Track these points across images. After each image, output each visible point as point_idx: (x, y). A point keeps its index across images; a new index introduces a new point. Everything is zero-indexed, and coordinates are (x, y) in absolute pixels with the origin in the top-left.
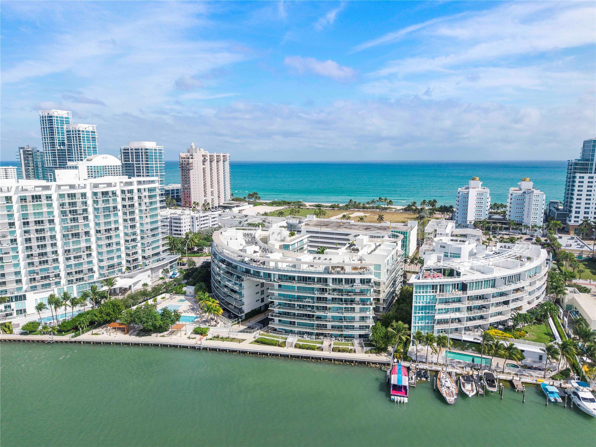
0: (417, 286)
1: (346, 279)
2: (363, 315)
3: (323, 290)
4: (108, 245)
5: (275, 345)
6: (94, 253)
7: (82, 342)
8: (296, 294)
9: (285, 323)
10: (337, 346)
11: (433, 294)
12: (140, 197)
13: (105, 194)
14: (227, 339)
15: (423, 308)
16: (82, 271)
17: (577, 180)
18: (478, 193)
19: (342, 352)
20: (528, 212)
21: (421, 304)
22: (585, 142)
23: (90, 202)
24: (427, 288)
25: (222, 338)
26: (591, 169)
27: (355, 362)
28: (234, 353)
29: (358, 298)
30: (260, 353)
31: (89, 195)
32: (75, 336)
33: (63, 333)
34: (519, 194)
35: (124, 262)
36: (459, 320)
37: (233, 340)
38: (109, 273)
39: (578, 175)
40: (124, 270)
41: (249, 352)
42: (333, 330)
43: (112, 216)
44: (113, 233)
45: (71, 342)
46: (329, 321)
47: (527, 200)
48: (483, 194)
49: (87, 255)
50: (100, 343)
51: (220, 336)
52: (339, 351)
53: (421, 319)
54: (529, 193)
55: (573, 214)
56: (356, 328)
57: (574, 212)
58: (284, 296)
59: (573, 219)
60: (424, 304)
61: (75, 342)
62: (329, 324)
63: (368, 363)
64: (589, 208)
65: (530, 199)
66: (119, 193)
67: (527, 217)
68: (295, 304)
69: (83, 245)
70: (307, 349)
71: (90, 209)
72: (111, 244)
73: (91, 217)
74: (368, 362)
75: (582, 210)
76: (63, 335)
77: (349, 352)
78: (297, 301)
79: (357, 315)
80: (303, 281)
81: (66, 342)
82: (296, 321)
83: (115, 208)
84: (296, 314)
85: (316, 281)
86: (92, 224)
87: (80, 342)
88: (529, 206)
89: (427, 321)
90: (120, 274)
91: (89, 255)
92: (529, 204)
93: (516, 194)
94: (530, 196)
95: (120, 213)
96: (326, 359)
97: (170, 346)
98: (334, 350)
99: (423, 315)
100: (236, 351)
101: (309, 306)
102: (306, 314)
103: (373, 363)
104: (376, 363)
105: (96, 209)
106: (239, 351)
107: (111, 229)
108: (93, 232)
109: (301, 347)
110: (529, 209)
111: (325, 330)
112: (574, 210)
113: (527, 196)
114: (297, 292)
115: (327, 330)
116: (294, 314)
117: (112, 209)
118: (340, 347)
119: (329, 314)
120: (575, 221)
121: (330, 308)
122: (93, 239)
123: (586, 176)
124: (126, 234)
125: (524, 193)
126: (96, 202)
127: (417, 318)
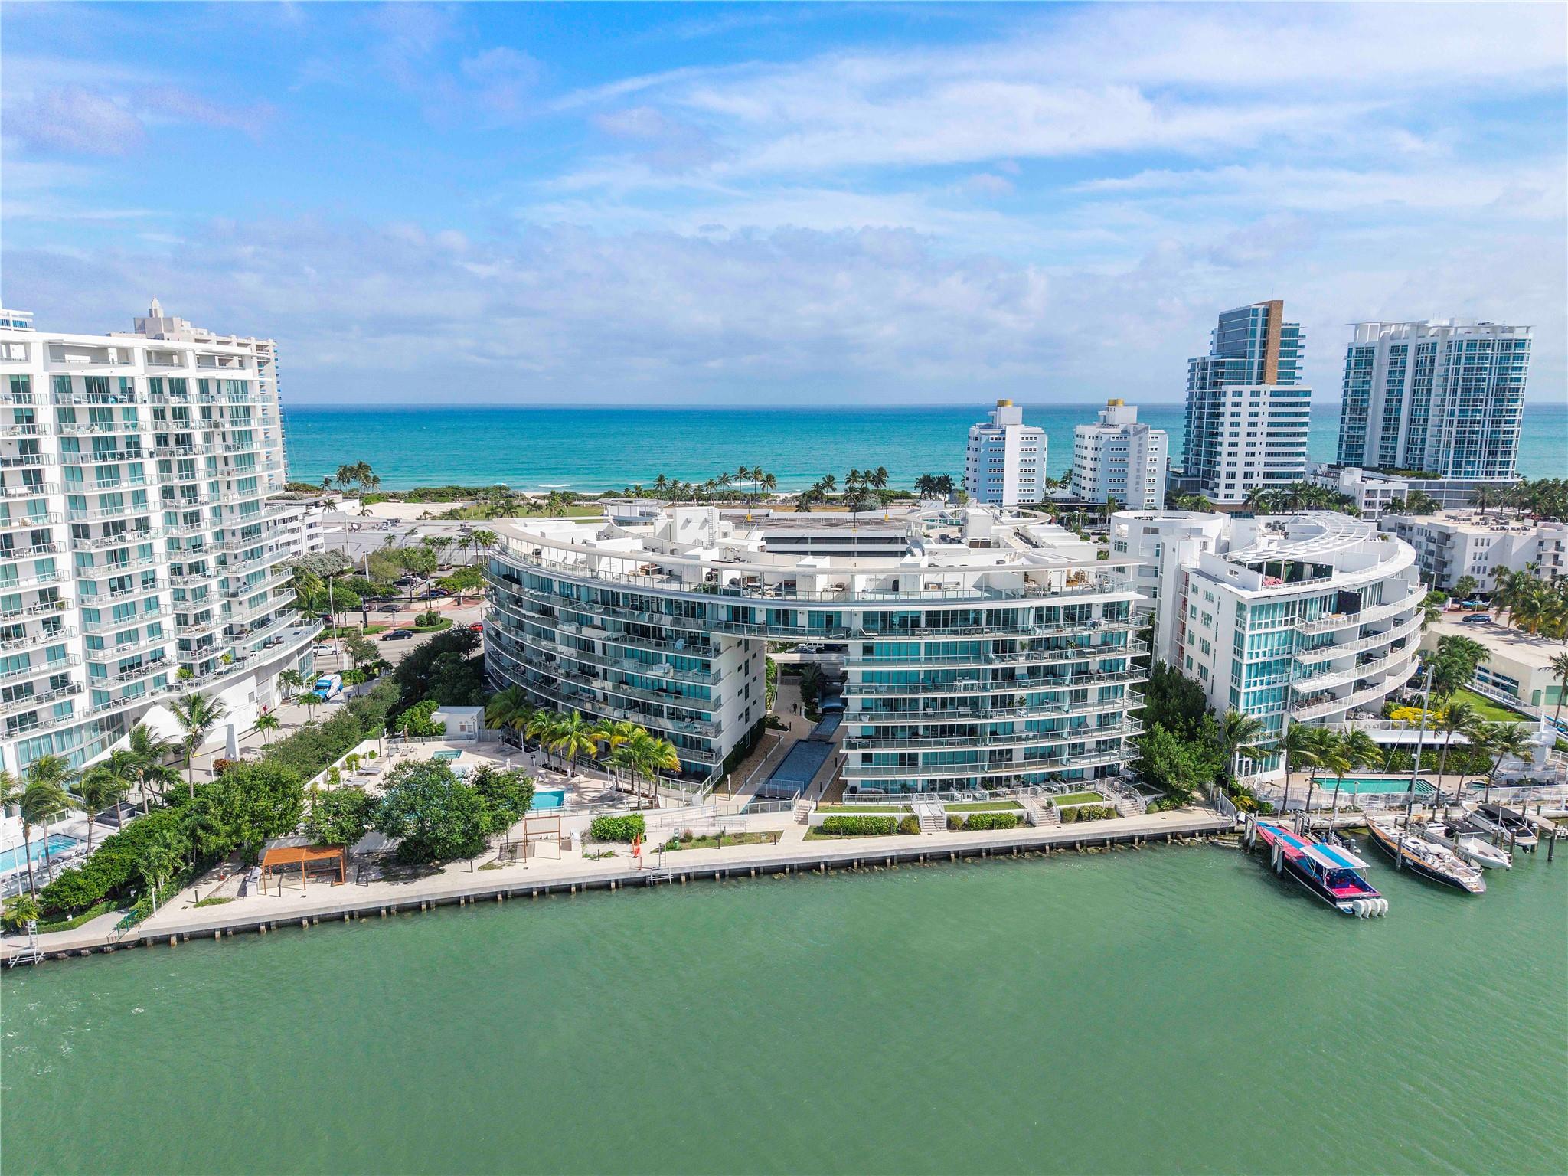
0: (1254, 609)
1: (1066, 607)
2: (1108, 709)
3: (1003, 649)
4: (115, 584)
5: (889, 833)
6: (71, 618)
7: (173, 940)
8: (923, 668)
9: (884, 760)
10: (1069, 806)
11: (1284, 628)
12: (206, 412)
13: (97, 386)
14: (719, 840)
15: (1266, 668)
16: (29, 688)
17: (1229, 400)
18: (1025, 436)
19: (1089, 819)
20: (1138, 477)
21: (1261, 659)
22: (1223, 317)
23: (46, 415)
24: (1274, 611)
25: (703, 839)
26: (1250, 375)
27: (1140, 842)
28: (776, 877)
29: (1094, 662)
30: (859, 860)
31: (42, 386)
32: (134, 920)
33: (70, 918)
34: (1116, 436)
35: (171, 649)
36: (1332, 695)
37: (741, 838)
38: (127, 691)
39: (1229, 389)
40: (172, 680)
41: (825, 864)
42: (1030, 764)
43: (125, 473)
44: (132, 540)
45: (121, 947)
46: (1019, 739)
47: (1133, 450)
48: (1035, 438)
49: (45, 622)
50: (254, 929)
51: (696, 835)
52: (1080, 818)
53: (1260, 697)
54: (1137, 433)
55: (1223, 481)
56: (1090, 751)
57: (1223, 475)
58: (883, 677)
59: (1222, 491)
60: (1267, 659)
61: (141, 944)
62: (1018, 748)
63: (1174, 835)
64: (1252, 464)
65: (1140, 445)
66: (142, 388)
67: (1137, 490)
68: (916, 700)
69: (30, 584)
70: (991, 827)
71: (49, 445)
72: (127, 581)
73: (53, 474)
74: (1172, 834)
75: (1240, 470)
76: (71, 927)
77: (1105, 818)
78: (926, 689)
79: (1091, 712)
80: (946, 624)
81: (99, 950)
82: (921, 751)
83: (133, 443)
84: (921, 732)
85: (984, 621)
86: (57, 504)
87: (163, 941)
88: (1139, 463)
89: (1271, 704)
90: (164, 695)
91: (53, 625)
92: (1139, 458)
93: (1107, 437)
94: (1141, 438)
95: (151, 466)
96: (1059, 845)
97: (542, 892)
98: (1065, 817)
99: (1264, 687)
100: (781, 869)
101: (963, 702)
102: (952, 727)
103: (1186, 835)
104: (1192, 834)
105: (69, 444)
106: (792, 867)
107: (123, 524)
108: (61, 534)
109: (969, 826)
110: (1138, 470)
111: (1006, 766)
112: (1223, 469)
113: (1133, 440)
114: (928, 660)
115: (1011, 766)
116: (914, 732)
117: (122, 448)
118: (1078, 806)
119: (1020, 720)
120: (1226, 496)
121: (1022, 702)
122: (65, 561)
123: (1246, 390)
124: (173, 544)
125: (1125, 432)
126: (66, 415)
127: (1251, 696)
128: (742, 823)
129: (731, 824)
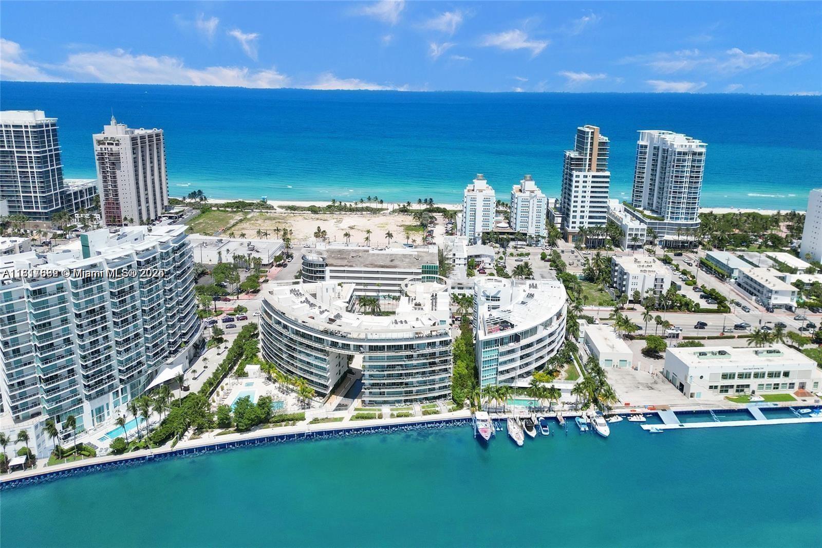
5: (375, 418)
7: (185, 451)
10: (425, 409)
14: (327, 420)
17: (574, 178)
18: (485, 197)
19: (431, 414)
26: (585, 168)
27: (444, 423)
28: (340, 433)
30: (363, 428)
32: (174, 445)
34: (524, 198)
37: (332, 420)
39: (575, 173)
41: (353, 429)
42: (418, 394)
45: (174, 453)
48: (490, 199)
51: (319, 418)
52: (428, 414)
54: (532, 197)
55: (571, 219)
56: (436, 390)
57: (571, 216)
59: (571, 225)
61: (177, 452)
70: (402, 417)
77: (436, 414)
81: (170, 453)
93: (521, 198)
96: (420, 423)
98: (424, 413)
103: (457, 420)
106: (344, 430)
109: (396, 416)
115: (412, 395)
118: (428, 409)
128: (334, 414)
129: (330, 414)
